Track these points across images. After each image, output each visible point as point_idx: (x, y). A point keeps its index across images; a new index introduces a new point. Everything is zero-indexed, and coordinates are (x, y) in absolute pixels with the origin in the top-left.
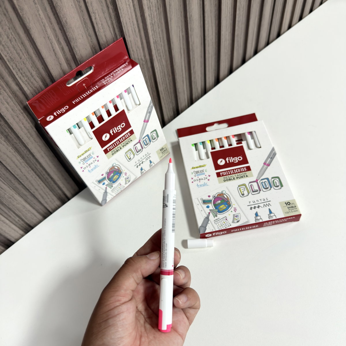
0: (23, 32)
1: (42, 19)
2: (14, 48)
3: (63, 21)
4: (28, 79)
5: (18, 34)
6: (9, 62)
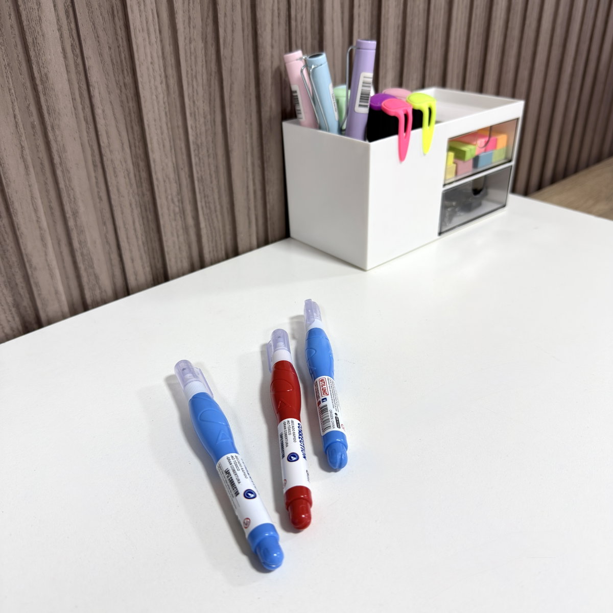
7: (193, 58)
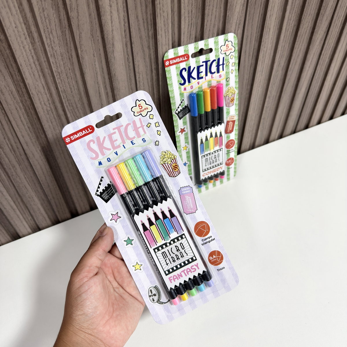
0: (80, 74)
1: (96, 68)
2: (69, 84)
3: (113, 73)
4: (73, 109)
5: (75, 75)
6: (62, 92)
7: (276, 77)
